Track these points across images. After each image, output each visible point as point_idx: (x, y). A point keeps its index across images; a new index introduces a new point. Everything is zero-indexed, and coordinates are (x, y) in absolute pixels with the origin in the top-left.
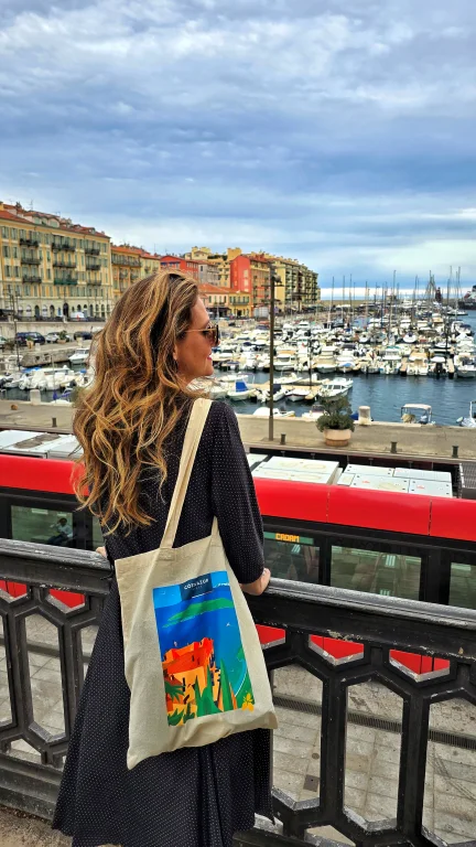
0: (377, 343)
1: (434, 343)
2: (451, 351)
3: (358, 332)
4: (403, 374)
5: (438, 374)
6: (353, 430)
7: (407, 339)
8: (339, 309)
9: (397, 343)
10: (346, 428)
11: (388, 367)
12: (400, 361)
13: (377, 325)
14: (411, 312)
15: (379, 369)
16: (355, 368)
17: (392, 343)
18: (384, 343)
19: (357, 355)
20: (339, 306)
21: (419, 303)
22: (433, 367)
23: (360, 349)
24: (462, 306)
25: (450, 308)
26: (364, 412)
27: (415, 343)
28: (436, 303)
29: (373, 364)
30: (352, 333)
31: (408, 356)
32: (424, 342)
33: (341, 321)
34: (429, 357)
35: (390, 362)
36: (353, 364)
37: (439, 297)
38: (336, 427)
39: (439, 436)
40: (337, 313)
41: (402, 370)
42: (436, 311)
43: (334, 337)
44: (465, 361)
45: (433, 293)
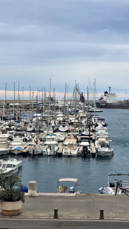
0: (40, 131)
1: (80, 131)
2: (93, 137)
3: (26, 123)
4: (60, 155)
5: (85, 154)
6: (23, 201)
7: (61, 128)
8: (11, 106)
9: (55, 131)
10: (17, 200)
11: (49, 150)
12: (57, 145)
13: (39, 118)
14: (63, 109)
15: (43, 152)
16: (25, 151)
17: (51, 132)
18: (46, 132)
19: (25, 140)
20: (11, 104)
21: (69, 103)
22: (81, 149)
23: (28, 136)
24: (99, 105)
25: (91, 107)
26: (32, 185)
27: (67, 131)
28: (80, 103)
29: (37, 147)
30: (22, 124)
31: (62, 141)
32: (73, 131)
33: (13, 115)
34: (77, 142)
35: (50, 146)
36: (23, 147)
37: (82, 99)
38: (10, 199)
39: (89, 203)
40: (10, 109)
41: (59, 151)
42: (81, 109)
43: (8, 127)
44: (103, 145)
45: (78, 96)
